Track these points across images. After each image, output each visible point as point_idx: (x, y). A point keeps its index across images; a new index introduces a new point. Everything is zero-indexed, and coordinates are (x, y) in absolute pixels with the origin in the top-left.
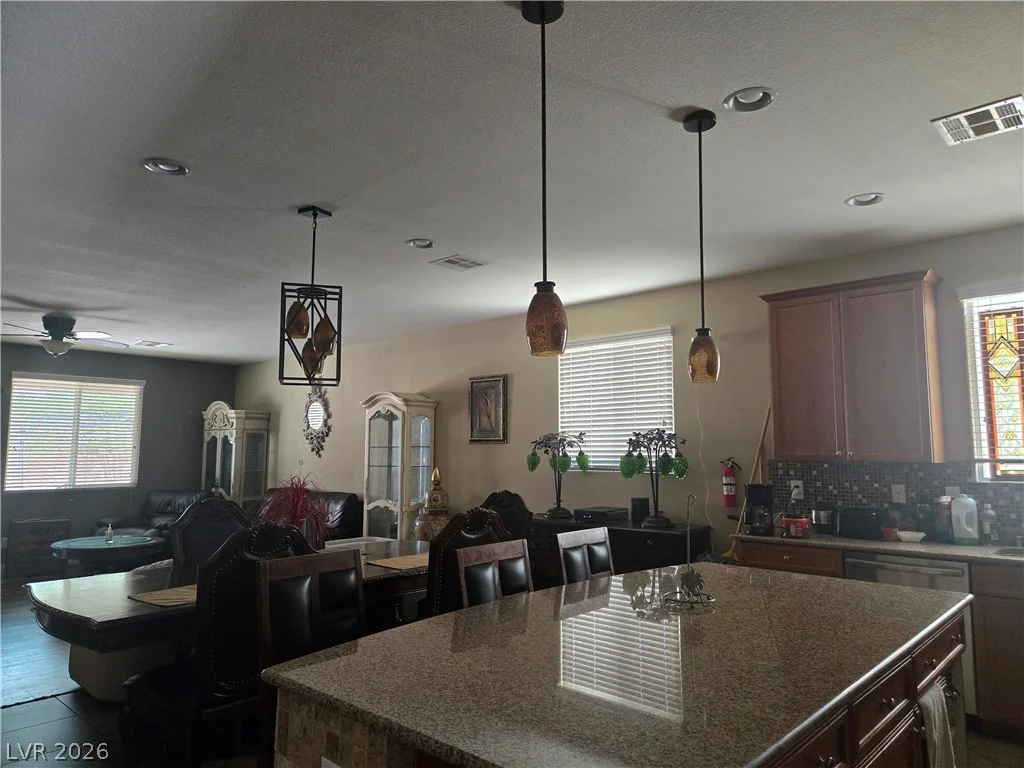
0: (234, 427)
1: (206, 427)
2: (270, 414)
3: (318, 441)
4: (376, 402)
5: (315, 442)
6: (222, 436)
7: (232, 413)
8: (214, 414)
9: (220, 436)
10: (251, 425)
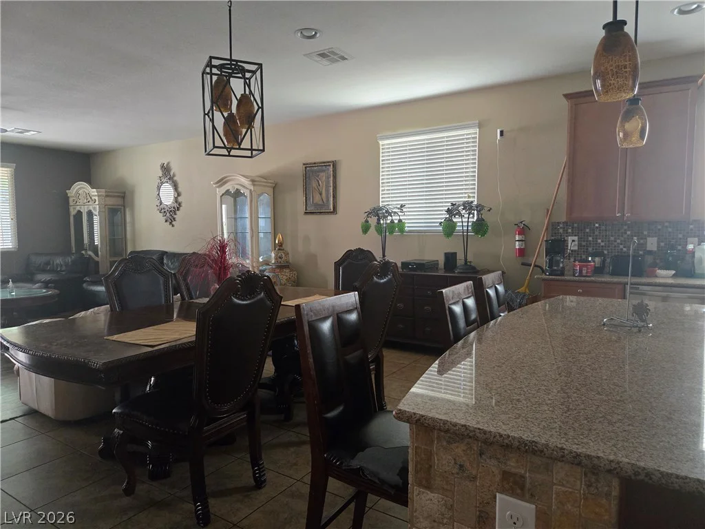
0: (97, 203)
1: (71, 203)
2: (125, 193)
3: (171, 214)
4: (225, 183)
5: (168, 214)
6: (86, 210)
7: (94, 192)
8: (77, 192)
9: (84, 210)
10: (111, 202)
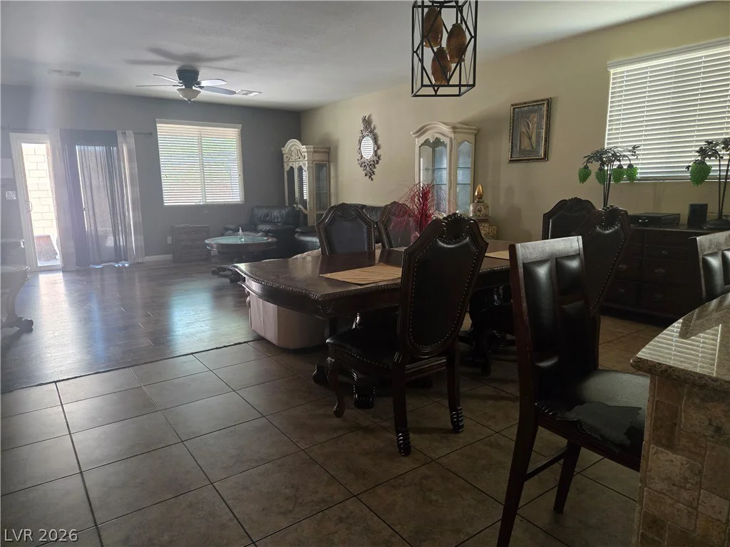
0: (306, 159)
1: (285, 160)
2: (329, 149)
3: (370, 168)
4: (425, 131)
5: (368, 168)
6: (297, 166)
7: (303, 148)
8: (290, 150)
10: (318, 157)
